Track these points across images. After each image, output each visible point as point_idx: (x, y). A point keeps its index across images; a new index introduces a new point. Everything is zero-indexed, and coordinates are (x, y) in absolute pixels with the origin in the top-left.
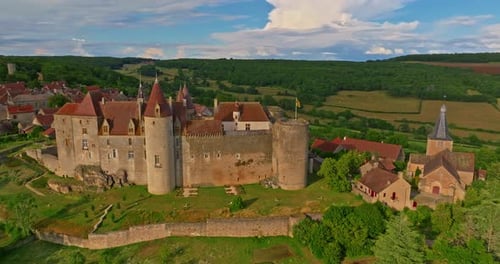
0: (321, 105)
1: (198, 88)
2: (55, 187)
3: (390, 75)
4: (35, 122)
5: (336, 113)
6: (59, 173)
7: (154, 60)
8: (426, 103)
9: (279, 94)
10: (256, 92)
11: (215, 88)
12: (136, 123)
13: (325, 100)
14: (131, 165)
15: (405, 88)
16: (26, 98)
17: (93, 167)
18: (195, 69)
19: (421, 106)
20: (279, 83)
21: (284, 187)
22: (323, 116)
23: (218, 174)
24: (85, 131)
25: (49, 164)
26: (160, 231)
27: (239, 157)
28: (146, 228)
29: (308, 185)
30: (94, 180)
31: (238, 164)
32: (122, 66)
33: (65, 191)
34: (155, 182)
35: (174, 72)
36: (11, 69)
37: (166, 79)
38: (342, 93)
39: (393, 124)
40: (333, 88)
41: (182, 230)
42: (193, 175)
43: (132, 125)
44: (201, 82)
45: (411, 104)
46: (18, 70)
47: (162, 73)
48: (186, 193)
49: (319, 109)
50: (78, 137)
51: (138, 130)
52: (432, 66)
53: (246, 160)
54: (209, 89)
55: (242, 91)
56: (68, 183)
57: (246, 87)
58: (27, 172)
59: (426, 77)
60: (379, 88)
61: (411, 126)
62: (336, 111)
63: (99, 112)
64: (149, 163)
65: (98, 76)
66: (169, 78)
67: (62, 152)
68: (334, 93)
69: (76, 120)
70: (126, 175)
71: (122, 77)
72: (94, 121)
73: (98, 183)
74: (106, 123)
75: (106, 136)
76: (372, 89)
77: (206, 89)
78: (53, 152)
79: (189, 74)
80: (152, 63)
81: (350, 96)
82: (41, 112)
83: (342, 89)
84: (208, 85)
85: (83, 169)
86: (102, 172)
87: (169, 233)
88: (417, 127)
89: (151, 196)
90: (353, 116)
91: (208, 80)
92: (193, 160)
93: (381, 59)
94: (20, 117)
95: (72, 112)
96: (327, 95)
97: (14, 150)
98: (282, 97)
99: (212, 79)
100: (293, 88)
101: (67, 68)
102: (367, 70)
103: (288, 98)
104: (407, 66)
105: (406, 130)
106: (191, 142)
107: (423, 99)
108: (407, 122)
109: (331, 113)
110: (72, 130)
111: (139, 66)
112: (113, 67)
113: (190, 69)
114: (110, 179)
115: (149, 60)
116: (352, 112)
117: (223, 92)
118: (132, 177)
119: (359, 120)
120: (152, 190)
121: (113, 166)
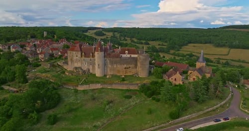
0: (179, 50)
1: (121, 42)
2: (67, 74)
3: (216, 36)
4: (60, 53)
5: (185, 54)
6: (68, 70)
7: (102, 28)
8: (232, 50)
9: (159, 45)
10: (148, 44)
11: (129, 41)
12: (93, 54)
13: (181, 48)
14: (91, 67)
15: (222, 43)
16: (55, 45)
17: (79, 68)
18: (120, 32)
19: (229, 52)
20: (160, 39)
21: (140, 76)
22: (179, 56)
23: (119, 71)
24: (77, 56)
25: (65, 67)
26: (99, 86)
27: (125, 66)
28: (95, 85)
29: (149, 76)
30: (79, 72)
31: (125, 68)
32: (87, 31)
33: (70, 75)
34: (98, 73)
35: (111, 34)
36: (45, 34)
37: (107, 38)
38: (190, 45)
39: (212, 60)
40: (186, 42)
41: (106, 86)
42: (110, 71)
43: (91, 55)
44: (123, 38)
45: (224, 50)
46: (48, 34)
47: (105, 35)
48: (108, 77)
49: (177, 52)
50: (75, 58)
51: (93, 56)
52: (240, 31)
53: (128, 67)
54: (126, 42)
55: (142, 43)
56: (71, 72)
57: (144, 42)
58: (58, 69)
59: (235, 37)
60: (210, 43)
61: (221, 61)
62: (185, 53)
63: (81, 50)
64: (96, 67)
65: (77, 36)
66: (108, 37)
67: (70, 63)
68: (186, 45)
69: (74, 52)
70: (89, 70)
71: (87, 36)
72: (80, 53)
73: (81, 73)
74: (83, 54)
75: (83, 58)
76: (206, 43)
77: (125, 42)
78: (66, 63)
79: (117, 35)
80: (101, 30)
81: (194, 46)
82: (61, 50)
83: (190, 43)
84: (126, 40)
85: (76, 68)
86: (82, 69)
87: (101, 87)
88: (224, 61)
89: (97, 77)
90: (194, 56)
91: (126, 38)
92: (110, 66)
93: (216, 28)
94: (54, 52)
95: (73, 50)
96: (182, 46)
97: (54, 62)
98: (160, 46)
99: (128, 37)
100: (166, 42)
101: (65, 33)
102: (205, 33)
103: (163, 47)
104: (227, 31)
105: (219, 63)
106: (110, 60)
107: (232, 48)
108: (220, 59)
109: (183, 54)
110: (73, 56)
111: (95, 31)
112: (83, 32)
113: (118, 33)
114: (84, 72)
115: (100, 28)
116: (193, 53)
117: (133, 43)
118: (91, 71)
119: (196, 57)
120: (97, 75)
121: (85, 67)
